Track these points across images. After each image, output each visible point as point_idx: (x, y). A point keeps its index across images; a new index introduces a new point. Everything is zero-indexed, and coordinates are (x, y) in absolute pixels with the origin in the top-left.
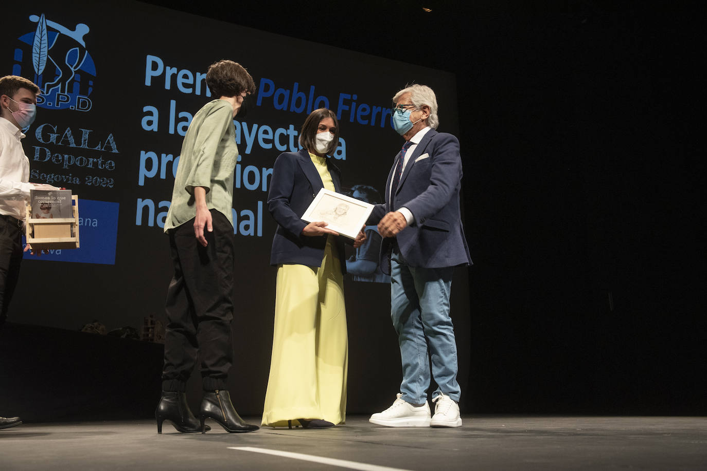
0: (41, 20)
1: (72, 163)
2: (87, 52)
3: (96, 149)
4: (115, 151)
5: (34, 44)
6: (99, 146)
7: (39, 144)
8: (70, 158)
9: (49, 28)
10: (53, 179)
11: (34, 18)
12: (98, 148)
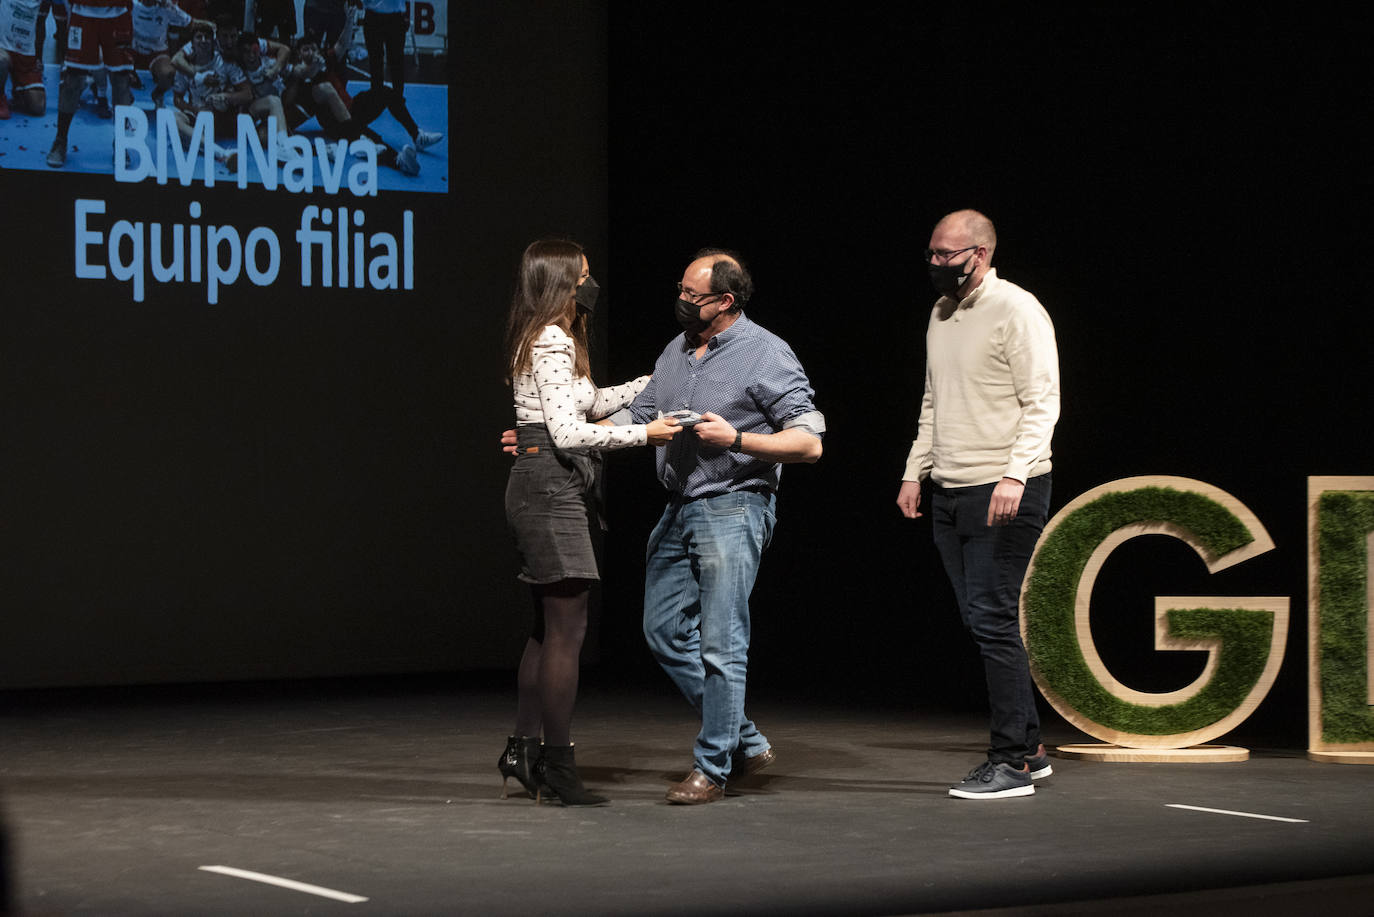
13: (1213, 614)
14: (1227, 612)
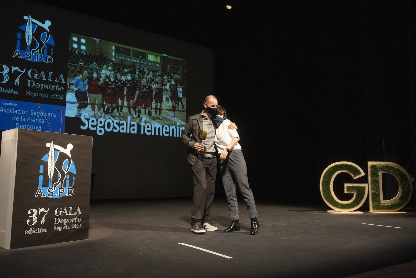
0: (29, 19)
1: (44, 88)
2: (50, 34)
3: (55, 81)
4: (64, 82)
5: (26, 30)
6: (57, 80)
7: (30, 79)
8: (43, 85)
9: (33, 23)
10: (36, 95)
11: (26, 18)
12: (56, 80)
13: (355, 187)
14: (357, 186)
